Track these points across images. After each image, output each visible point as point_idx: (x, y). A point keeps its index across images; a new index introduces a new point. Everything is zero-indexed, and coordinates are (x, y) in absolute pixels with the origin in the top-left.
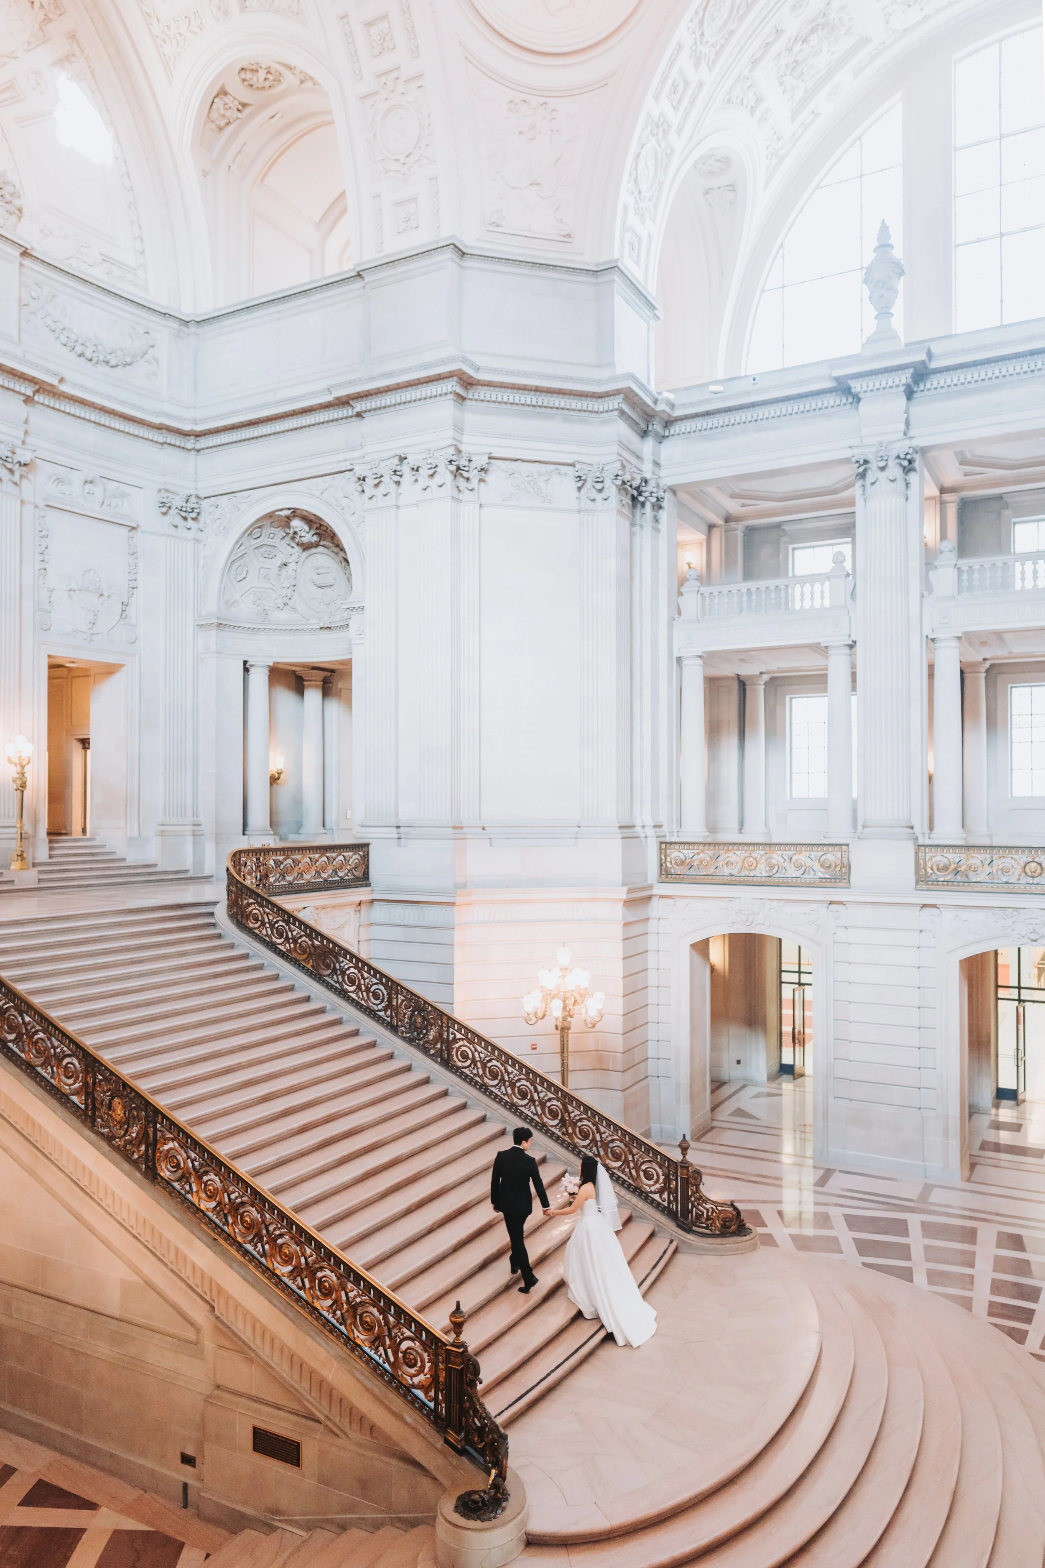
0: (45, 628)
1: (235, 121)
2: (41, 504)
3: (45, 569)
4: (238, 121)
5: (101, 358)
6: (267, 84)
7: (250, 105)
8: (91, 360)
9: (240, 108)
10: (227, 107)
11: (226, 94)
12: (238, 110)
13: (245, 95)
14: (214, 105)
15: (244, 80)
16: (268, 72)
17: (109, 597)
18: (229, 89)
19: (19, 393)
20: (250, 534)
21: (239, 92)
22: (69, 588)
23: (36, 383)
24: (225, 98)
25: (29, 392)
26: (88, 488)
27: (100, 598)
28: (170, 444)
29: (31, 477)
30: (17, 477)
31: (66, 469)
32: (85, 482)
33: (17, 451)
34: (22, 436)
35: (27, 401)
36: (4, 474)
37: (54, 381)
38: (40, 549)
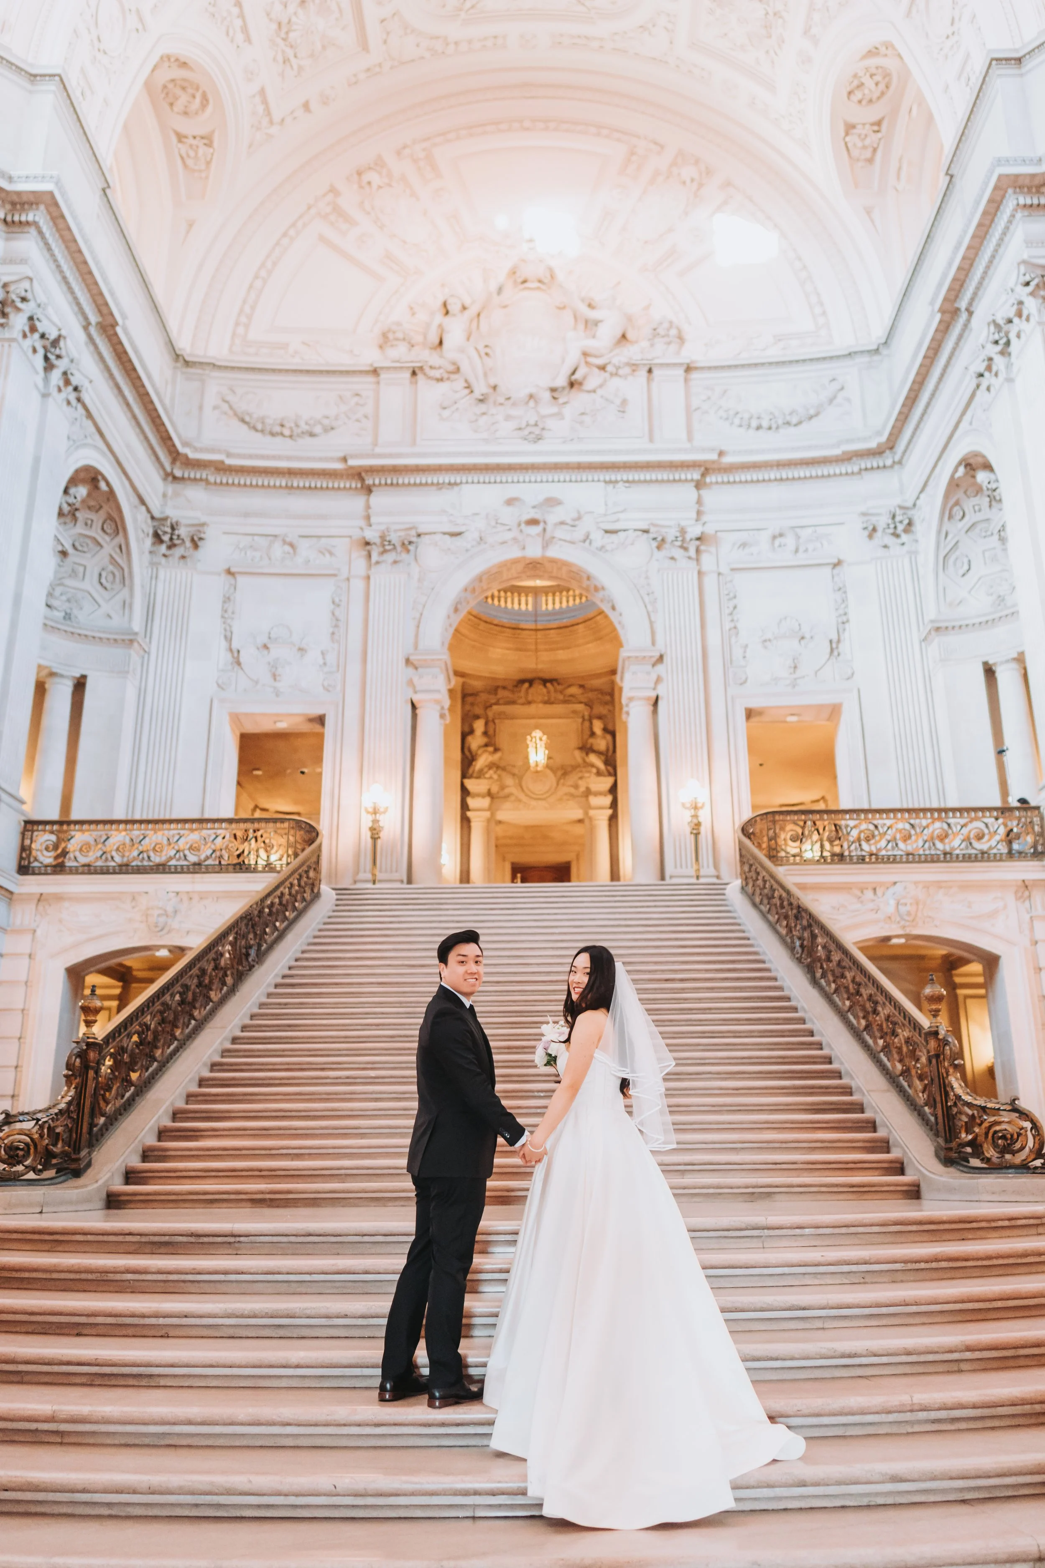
0: (739, 682)
1: (878, 145)
2: (724, 569)
3: (735, 628)
4: (882, 142)
5: (780, 422)
6: (882, 86)
7: (883, 118)
8: (770, 428)
9: (876, 128)
10: (863, 136)
11: (853, 127)
12: (874, 132)
13: (872, 114)
14: (849, 145)
15: (860, 102)
16: (871, 76)
17: (812, 637)
18: (852, 120)
19: (686, 481)
20: (950, 517)
21: (865, 115)
22: (763, 638)
23: (700, 466)
24: (855, 131)
25: (696, 476)
26: (777, 542)
27: (803, 642)
28: (866, 469)
29: (713, 549)
30: (692, 552)
31: (751, 533)
32: (774, 537)
33: (689, 530)
34: (694, 515)
35: (698, 485)
36: (678, 553)
37: (714, 456)
38: (727, 611)
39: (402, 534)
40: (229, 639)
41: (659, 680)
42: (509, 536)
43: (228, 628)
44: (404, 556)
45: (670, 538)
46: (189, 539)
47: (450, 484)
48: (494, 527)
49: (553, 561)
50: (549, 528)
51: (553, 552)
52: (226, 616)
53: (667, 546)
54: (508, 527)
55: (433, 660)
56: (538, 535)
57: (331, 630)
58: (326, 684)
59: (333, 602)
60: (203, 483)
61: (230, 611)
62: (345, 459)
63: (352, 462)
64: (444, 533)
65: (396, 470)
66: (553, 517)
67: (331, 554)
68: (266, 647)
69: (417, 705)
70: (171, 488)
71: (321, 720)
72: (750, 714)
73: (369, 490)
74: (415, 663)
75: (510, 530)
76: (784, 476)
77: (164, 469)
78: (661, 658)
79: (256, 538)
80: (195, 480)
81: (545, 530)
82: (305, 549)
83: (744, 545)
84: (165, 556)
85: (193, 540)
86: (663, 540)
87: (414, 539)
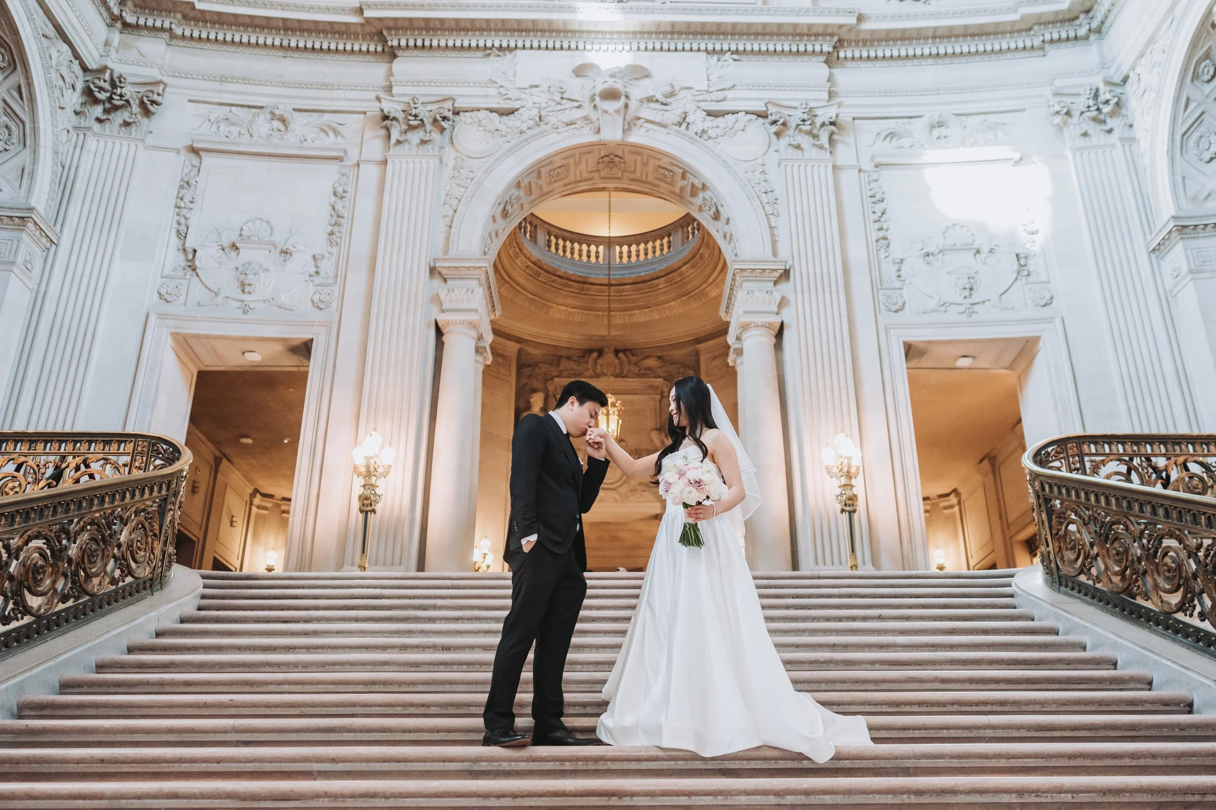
0: (894, 308)
2: (868, 166)
3: (885, 238)
17: (991, 251)
19: (813, 53)
20: (1196, 77)
22: (924, 251)
23: (832, 35)
25: (827, 48)
26: (936, 132)
27: (977, 256)
28: (1052, 41)
29: (850, 140)
30: (824, 139)
31: (900, 121)
32: (933, 127)
33: (819, 112)
34: (825, 96)
35: (831, 60)
36: (805, 141)
37: (853, 20)
38: (873, 217)
39: (434, 107)
40: (182, 236)
41: (783, 303)
42: (579, 114)
43: (183, 221)
44: (436, 136)
45: (793, 123)
46: (137, 102)
47: (500, 48)
48: (558, 103)
49: (638, 150)
50: (633, 104)
51: (638, 137)
52: (182, 205)
53: (791, 132)
54: (576, 104)
55: (468, 268)
56: (617, 111)
57: (329, 229)
58: (316, 299)
59: (335, 194)
60: (166, 35)
61: (187, 199)
62: (360, 11)
63: (368, 14)
64: (492, 111)
65: (429, 26)
66: (638, 91)
67: (336, 133)
68: (234, 247)
69: (444, 331)
70: (116, 37)
71: (304, 349)
72: (911, 351)
73: (391, 54)
74: (444, 272)
75: (578, 107)
76: (942, 51)
77: (108, 9)
78: (786, 274)
79: (234, 109)
80: (154, 28)
81: (626, 106)
82: (300, 124)
83: (891, 135)
84: (99, 120)
85: (142, 104)
86: (784, 124)
87: (449, 114)
